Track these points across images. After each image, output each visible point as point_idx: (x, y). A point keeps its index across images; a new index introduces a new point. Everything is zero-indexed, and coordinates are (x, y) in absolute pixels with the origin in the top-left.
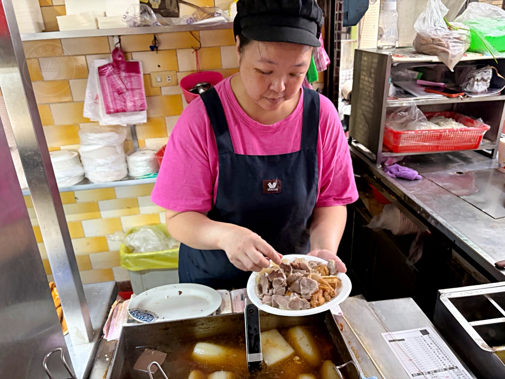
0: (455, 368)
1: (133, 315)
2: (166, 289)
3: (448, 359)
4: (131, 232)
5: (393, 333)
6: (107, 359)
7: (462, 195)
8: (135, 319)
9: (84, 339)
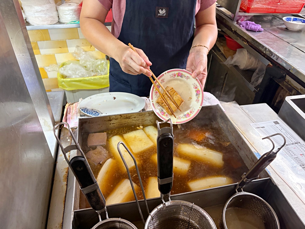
0: (298, 143)
1: (84, 111)
2: (104, 95)
3: (293, 138)
4: (63, 65)
5: (258, 123)
6: (69, 140)
7: (291, 42)
8: (86, 114)
9: (50, 127)
